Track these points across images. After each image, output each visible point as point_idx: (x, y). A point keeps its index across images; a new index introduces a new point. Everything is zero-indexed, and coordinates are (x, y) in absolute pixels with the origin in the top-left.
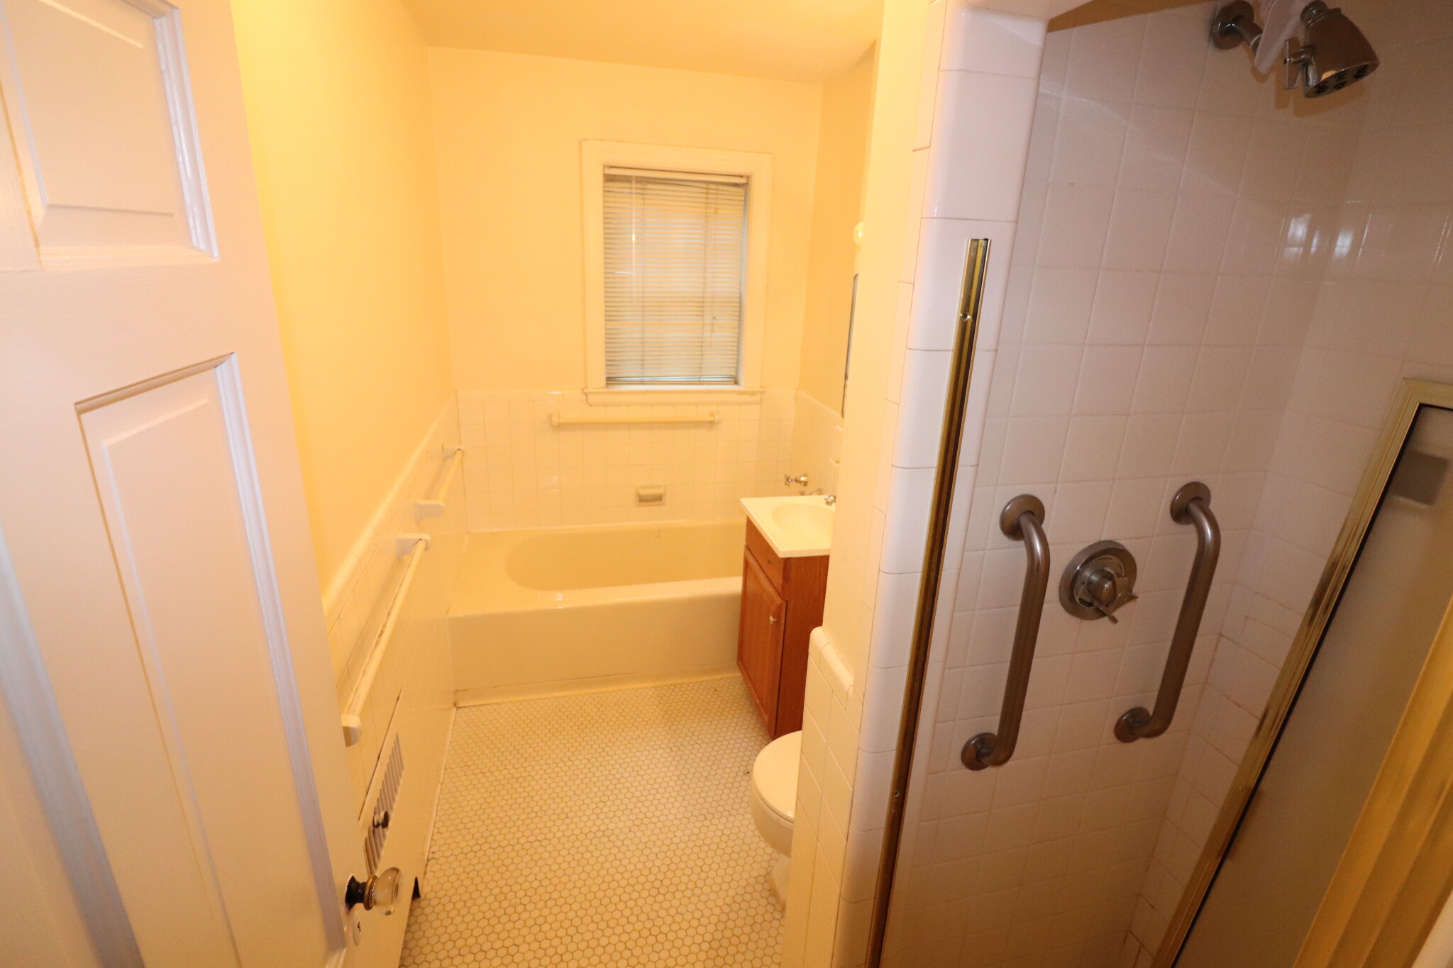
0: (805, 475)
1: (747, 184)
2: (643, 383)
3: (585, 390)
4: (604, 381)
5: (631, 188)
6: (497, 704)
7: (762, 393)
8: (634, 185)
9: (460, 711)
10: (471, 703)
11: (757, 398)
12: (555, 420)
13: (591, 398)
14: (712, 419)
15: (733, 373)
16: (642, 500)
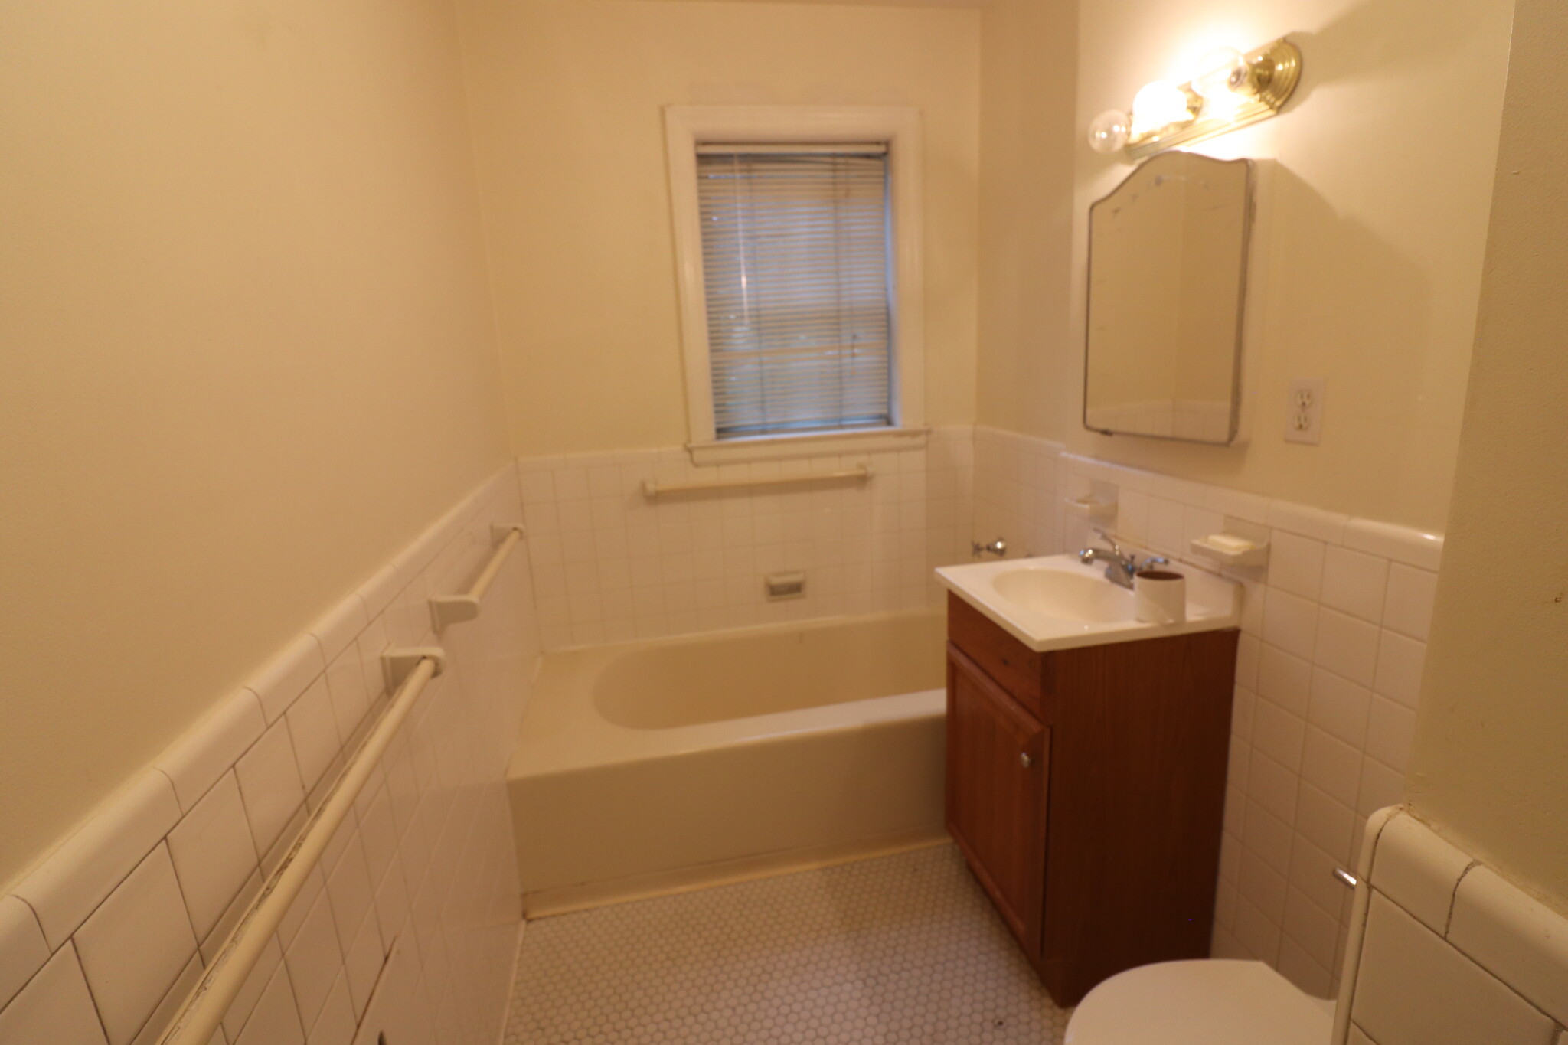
0: (1001, 540)
1: (885, 154)
2: (764, 432)
3: (690, 445)
4: (712, 433)
5: (733, 171)
6: (586, 910)
7: (928, 432)
8: (737, 167)
9: (532, 926)
10: (549, 912)
11: (921, 440)
12: (651, 487)
13: (698, 456)
14: (861, 472)
15: (884, 411)
16: (776, 592)
